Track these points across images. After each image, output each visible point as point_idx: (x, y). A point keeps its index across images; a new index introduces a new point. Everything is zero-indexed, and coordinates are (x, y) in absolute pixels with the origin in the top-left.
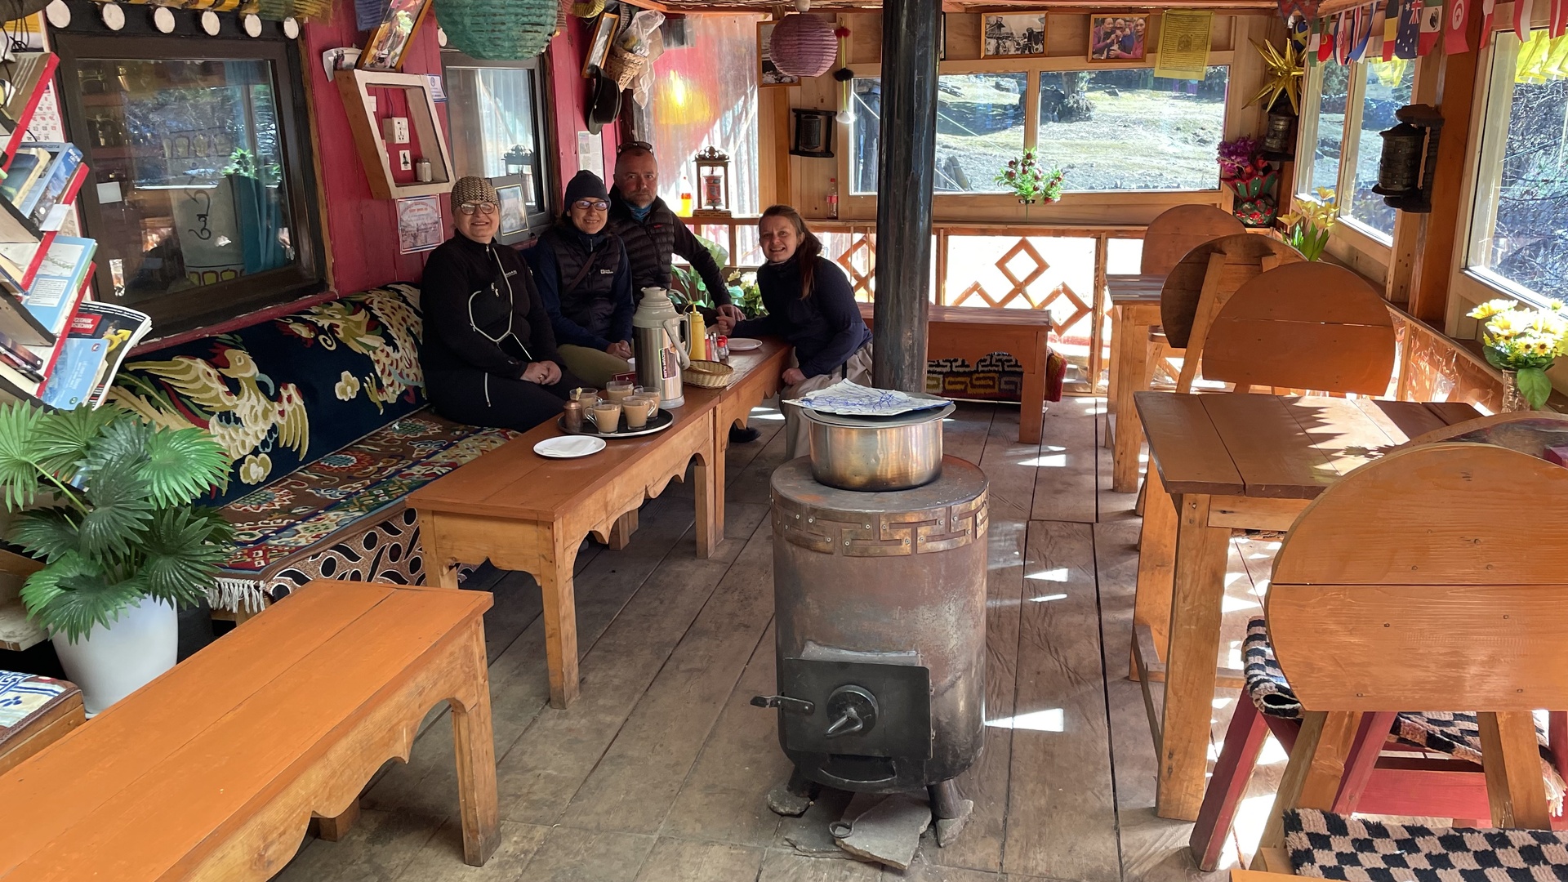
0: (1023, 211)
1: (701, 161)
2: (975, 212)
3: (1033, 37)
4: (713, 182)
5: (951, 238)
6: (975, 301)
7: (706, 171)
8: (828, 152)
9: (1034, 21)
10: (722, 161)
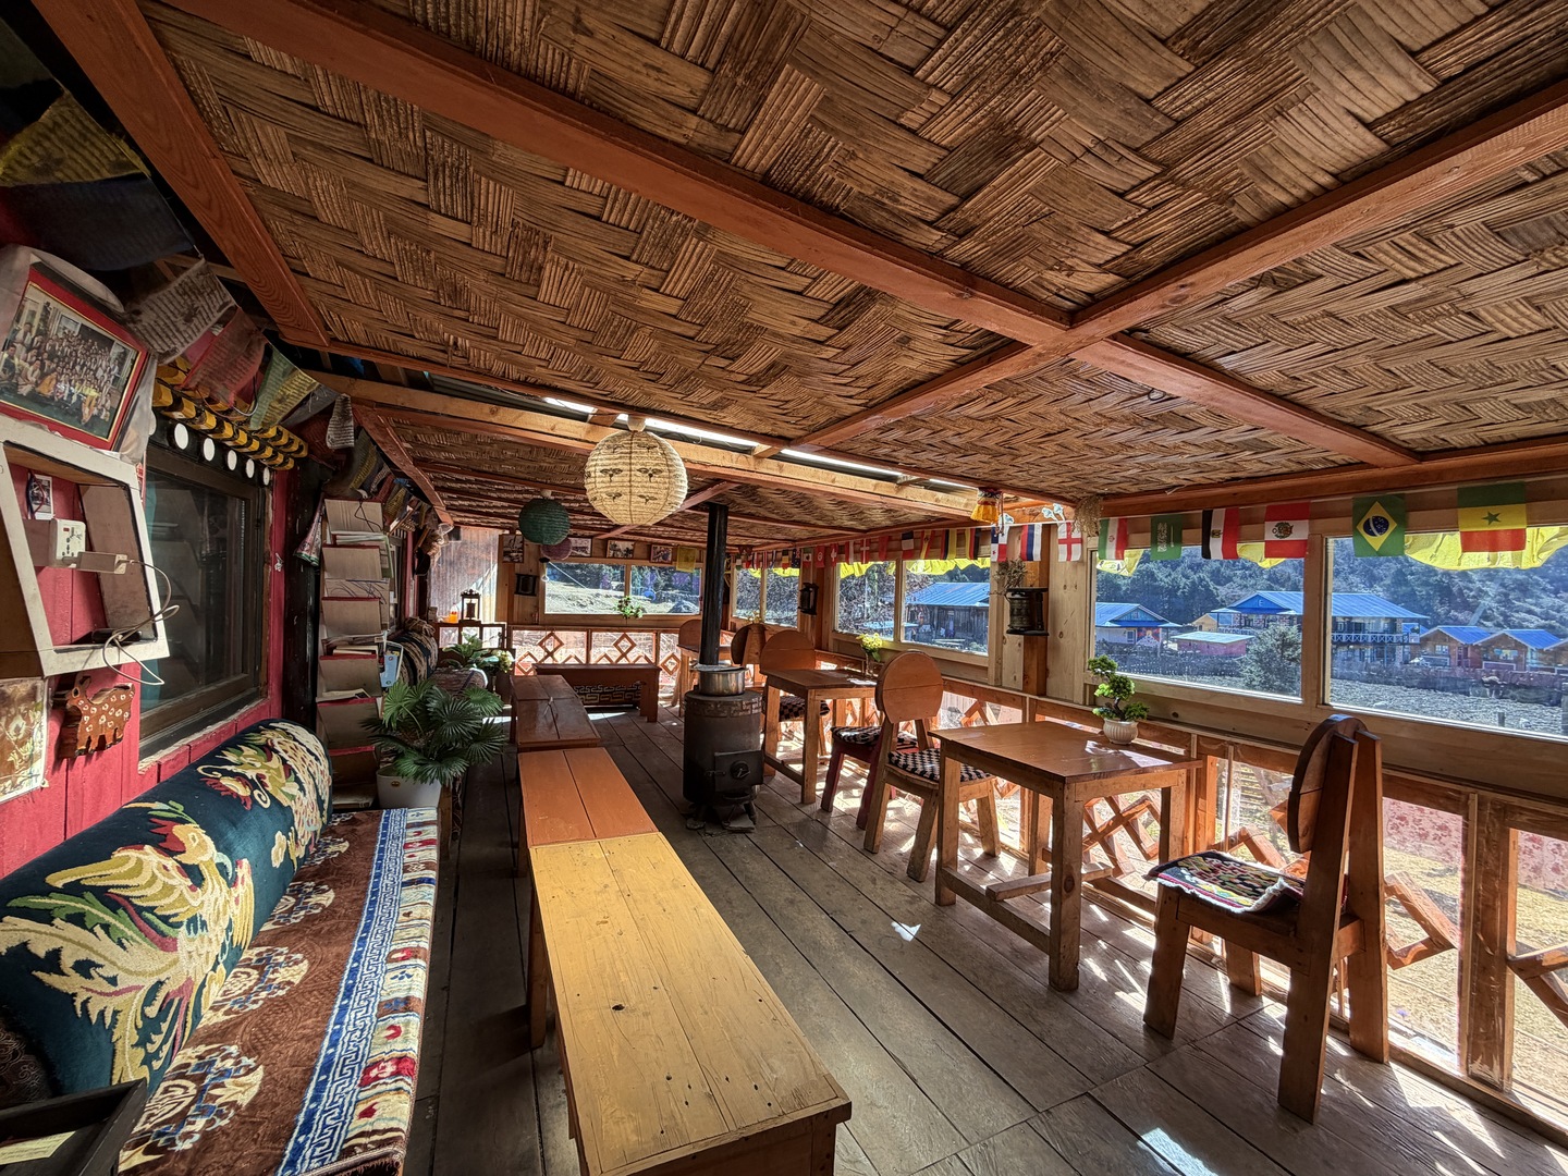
0: (624, 622)
1: (464, 596)
2: (602, 622)
3: (628, 550)
4: (471, 607)
5: (594, 634)
6: (604, 661)
7: (467, 601)
8: (533, 594)
9: (629, 545)
10: (477, 596)
